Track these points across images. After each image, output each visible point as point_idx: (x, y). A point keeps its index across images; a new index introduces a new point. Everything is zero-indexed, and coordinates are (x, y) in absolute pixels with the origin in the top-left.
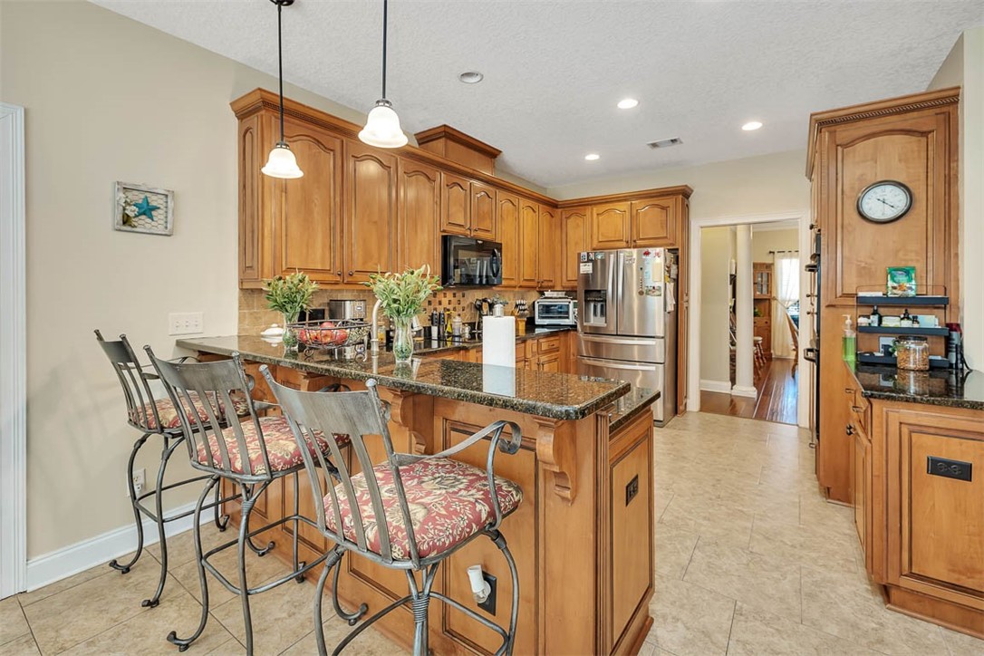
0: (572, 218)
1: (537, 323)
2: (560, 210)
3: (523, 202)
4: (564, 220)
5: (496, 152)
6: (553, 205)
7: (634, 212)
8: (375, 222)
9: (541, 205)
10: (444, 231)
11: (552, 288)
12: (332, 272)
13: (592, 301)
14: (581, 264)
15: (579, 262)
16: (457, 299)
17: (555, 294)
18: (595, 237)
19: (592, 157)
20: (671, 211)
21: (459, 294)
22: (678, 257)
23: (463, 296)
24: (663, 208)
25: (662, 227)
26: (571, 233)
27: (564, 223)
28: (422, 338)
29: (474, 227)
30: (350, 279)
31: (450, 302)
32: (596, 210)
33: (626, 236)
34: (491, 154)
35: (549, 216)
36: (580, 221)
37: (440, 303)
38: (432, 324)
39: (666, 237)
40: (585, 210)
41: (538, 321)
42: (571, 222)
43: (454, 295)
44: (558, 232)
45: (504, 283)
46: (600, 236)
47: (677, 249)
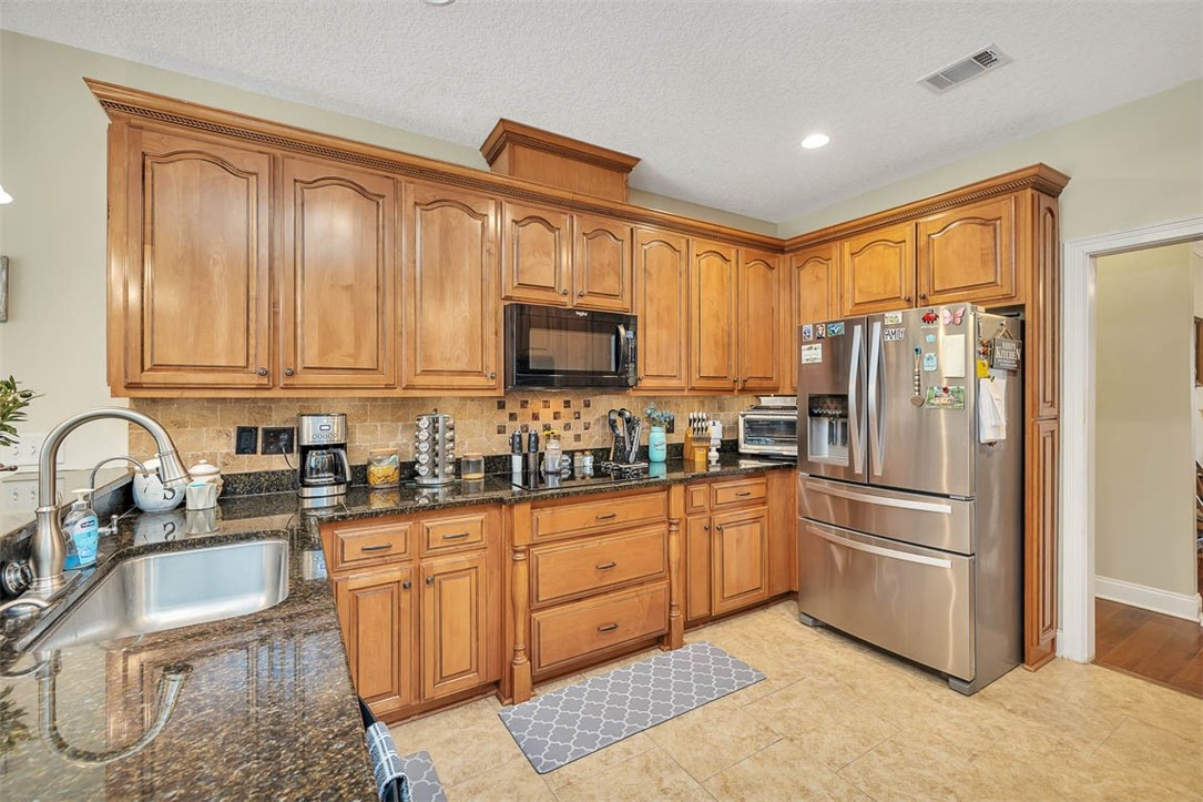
0: (808, 267)
1: (741, 451)
2: (789, 255)
3: (698, 246)
4: (795, 270)
5: (629, 162)
6: (771, 248)
7: (923, 240)
8: (349, 288)
9: (743, 250)
10: (506, 298)
11: (774, 391)
12: (251, 368)
13: (826, 415)
14: (803, 347)
15: (801, 343)
16: (572, 410)
17: (779, 402)
18: (848, 296)
19: (815, 141)
20: (1004, 227)
21: (577, 404)
22: (1023, 323)
23: (587, 405)
24: (985, 222)
25: (984, 263)
26: (805, 293)
27: (795, 275)
28: (481, 475)
29: (578, 290)
30: (290, 381)
31: (556, 416)
32: (847, 246)
33: (907, 289)
34: (620, 165)
35: (762, 267)
36: (821, 270)
37: (535, 417)
38: (513, 451)
39: (994, 283)
40: (830, 248)
41: (744, 448)
42: (807, 275)
43: (567, 404)
44: (785, 295)
45: (646, 383)
46: (857, 295)
47: (1022, 307)
